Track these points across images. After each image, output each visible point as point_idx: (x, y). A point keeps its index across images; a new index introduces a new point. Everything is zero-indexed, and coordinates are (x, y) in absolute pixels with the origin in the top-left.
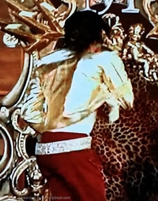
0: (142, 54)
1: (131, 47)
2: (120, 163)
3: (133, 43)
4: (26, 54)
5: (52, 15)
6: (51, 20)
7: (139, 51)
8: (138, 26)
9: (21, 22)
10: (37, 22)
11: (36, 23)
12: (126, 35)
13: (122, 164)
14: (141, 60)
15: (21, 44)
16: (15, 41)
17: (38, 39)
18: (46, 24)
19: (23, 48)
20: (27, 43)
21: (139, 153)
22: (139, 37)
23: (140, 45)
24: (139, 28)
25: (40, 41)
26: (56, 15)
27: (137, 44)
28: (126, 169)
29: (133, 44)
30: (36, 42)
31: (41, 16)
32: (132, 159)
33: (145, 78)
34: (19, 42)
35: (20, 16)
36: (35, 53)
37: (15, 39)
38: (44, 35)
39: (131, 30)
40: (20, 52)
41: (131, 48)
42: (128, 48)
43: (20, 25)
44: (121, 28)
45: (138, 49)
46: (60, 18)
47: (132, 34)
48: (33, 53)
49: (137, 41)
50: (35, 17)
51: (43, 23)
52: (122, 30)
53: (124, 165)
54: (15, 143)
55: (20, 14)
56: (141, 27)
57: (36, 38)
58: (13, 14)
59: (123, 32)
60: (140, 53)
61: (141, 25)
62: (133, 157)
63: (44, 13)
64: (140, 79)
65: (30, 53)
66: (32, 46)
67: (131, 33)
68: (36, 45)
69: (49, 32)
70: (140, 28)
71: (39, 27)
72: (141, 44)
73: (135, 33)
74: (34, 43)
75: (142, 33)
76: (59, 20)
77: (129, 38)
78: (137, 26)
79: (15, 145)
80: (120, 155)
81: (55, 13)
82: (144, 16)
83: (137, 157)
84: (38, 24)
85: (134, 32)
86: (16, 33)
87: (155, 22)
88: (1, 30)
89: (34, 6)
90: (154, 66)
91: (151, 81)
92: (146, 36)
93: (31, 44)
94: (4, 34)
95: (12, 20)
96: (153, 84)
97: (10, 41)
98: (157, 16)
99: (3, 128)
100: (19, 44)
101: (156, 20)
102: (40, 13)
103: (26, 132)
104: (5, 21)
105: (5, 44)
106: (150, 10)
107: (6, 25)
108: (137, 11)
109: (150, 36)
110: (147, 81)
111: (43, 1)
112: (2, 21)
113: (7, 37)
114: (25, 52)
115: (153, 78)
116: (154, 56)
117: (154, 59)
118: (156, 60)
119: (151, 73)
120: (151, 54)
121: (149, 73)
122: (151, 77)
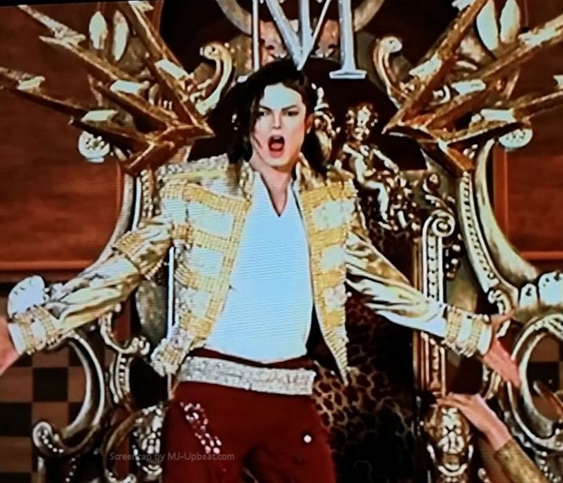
0: (374, 170)
1: (349, 155)
2: (330, 413)
3: (354, 145)
4: (127, 176)
5: (179, 87)
6: (179, 98)
7: (366, 164)
8: (365, 109)
9: (115, 104)
10: (150, 105)
11: (148, 106)
12: (338, 130)
13: (334, 415)
14: (372, 185)
15: (115, 154)
16: (102, 147)
18: (167, 109)
19: (122, 164)
20: (129, 151)
21: (369, 390)
22: (367, 132)
23: (369, 151)
24: (366, 113)
25: (155, 147)
26: (189, 88)
27: (362, 148)
28: (342, 427)
29: (353, 149)
30: (147, 148)
31: (156, 90)
32: (354, 404)
33: (381, 223)
34: (112, 149)
35: (111, 92)
36: (145, 174)
37: (102, 143)
38: (165, 133)
39: (349, 118)
40: (116, 173)
41: (351, 158)
42: (344, 157)
43: (112, 112)
44: (328, 115)
45: (365, 158)
46: (197, 94)
47: (352, 126)
48: (143, 173)
49: (363, 143)
50: (145, 93)
51: (162, 105)
52: (331, 118)
53: (338, 416)
54: (107, 375)
55: (113, 88)
56: (371, 111)
57: (149, 139)
58: (98, 89)
59: (332, 123)
60: (369, 168)
61: (371, 107)
62: (356, 399)
63: (163, 84)
65: (136, 174)
66: (139, 158)
67: (350, 125)
68: (147, 154)
69: (175, 125)
70: (369, 114)
71: (153, 115)
72: (371, 149)
73: (359, 124)
74: (144, 151)
75: (373, 124)
76: (196, 99)
77: (346, 135)
78: (361, 109)
79: (107, 380)
80: (330, 397)
81: (187, 83)
82: (377, 84)
83: (366, 398)
84: (150, 109)
85: (356, 121)
86: (105, 129)
87: (400, 98)
88: (72, 124)
89: (142, 69)
90: (400, 197)
91: (393, 230)
92: (382, 130)
93: (137, 154)
94: (81, 133)
95: (97, 102)
96: (397, 236)
97: (92, 149)
98: (403, 86)
99: (82, 341)
100: (112, 154)
101: (402, 95)
102: (156, 85)
103: (131, 350)
104: (81, 104)
105: (83, 157)
106: (389, 71)
107: (84, 113)
108: (362, 74)
109: (388, 131)
110: (386, 230)
111: (161, 58)
112: (75, 103)
113: (87, 141)
114: (124, 172)
115: (398, 223)
116: (398, 174)
117: (399, 181)
118: (403, 183)
119: (392, 213)
120: (391, 170)
121: (388, 212)
122: (392, 222)
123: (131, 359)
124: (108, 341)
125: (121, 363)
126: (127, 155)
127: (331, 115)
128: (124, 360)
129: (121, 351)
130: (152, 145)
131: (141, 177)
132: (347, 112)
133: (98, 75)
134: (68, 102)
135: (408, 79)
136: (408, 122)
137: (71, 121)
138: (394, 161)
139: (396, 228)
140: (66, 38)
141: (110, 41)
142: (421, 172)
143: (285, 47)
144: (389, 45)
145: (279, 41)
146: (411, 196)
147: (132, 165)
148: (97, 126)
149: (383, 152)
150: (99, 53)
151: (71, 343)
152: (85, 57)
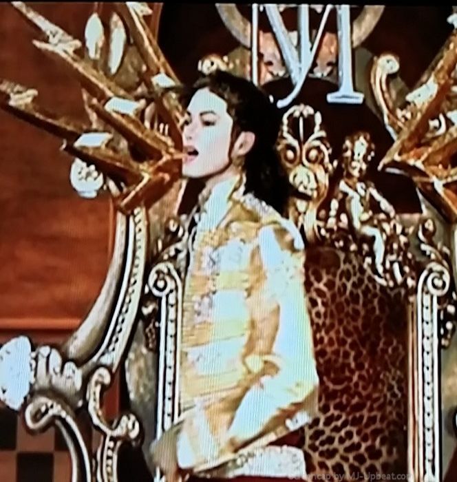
0: (370, 213)
1: (346, 194)
3: (351, 183)
4: (119, 215)
6: (175, 121)
7: (362, 205)
8: (362, 138)
9: (109, 127)
10: (145, 128)
11: (143, 130)
12: (335, 163)
14: (368, 231)
15: (108, 188)
16: (95, 179)
17: (146, 172)
18: (163, 134)
19: (115, 199)
20: (122, 184)
22: (364, 167)
23: (365, 191)
24: (362, 144)
25: (150, 180)
27: (360, 186)
29: (350, 187)
30: (141, 181)
31: (153, 110)
33: (376, 277)
34: (105, 182)
35: (106, 112)
36: (138, 213)
37: (95, 174)
38: (160, 163)
39: (346, 150)
40: (108, 210)
41: (348, 198)
42: (340, 196)
43: (106, 137)
44: (325, 145)
45: (362, 198)
47: (349, 160)
48: (136, 211)
49: (360, 180)
50: (141, 114)
51: (158, 129)
52: (328, 149)
54: (94, 463)
55: (109, 107)
56: (368, 142)
57: (143, 170)
58: (92, 107)
59: (329, 155)
60: (366, 211)
61: (368, 137)
63: (160, 104)
64: (366, 281)
65: (129, 212)
66: (133, 194)
67: (347, 158)
68: (141, 189)
69: (171, 154)
70: (366, 145)
71: (149, 141)
72: (367, 187)
73: (356, 157)
74: (137, 184)
75: (369, 158)
77: (342, 170)
78: (358, 138)
79: (94, 469)
82: (374, 110)
84: (146, 133)
85: (353, 154)
86: (98, 157)
87: (397, 128)
88: (66, 149)
89: (139, 84)
90: (395, 246)
91: (388, 286)
92: (378, 165)
93: (131, 188)
94: (73, 161)
95: (91, 124)
96: (392, 294)
97: (85, 180)
98: (399, 113)
99: (70, 420)
100: (105, 188)
101: (398, 124)
102: (152, 105)
103: (119, 432)
104: (75, 126)
105: (75, 190)
106: (387, 95)
107: (78, 136)
108: (358, 98)
109: (385, 166)
110: (382, 286)
111: (158, 72)
112: (68, 124)
113: (79, 170)
114: (117, 209)
115: (393, 278)
116: (394, 218)
117: (395, 226)
118: (399, 229)
119: (388, 265)
120: (387, 214)
121: (384, 264)
122: (388, 276)
123: (119, 444)
124: (96, 421)
125: (109, 448)
126: (120, 189)
127: (328, 145)
128: (112, 444)
129: (109, 433)
130: (147, 177)
131: (135, 216)
132: (344, 142)
133: (93, 90)
134: (60, 123)
135: (405, 105)
136: (404, 157)
137: (64, 146)
138: (390, 201)
139: (391, 284)
140: (60, 44)
141: (106, 49)
142: (416, 216)
143: (283, 63)
144: (387, 64)
145: (278, 56)
146: (407, 245)
147: (126, 201)
148: (91, 153)
149: (379, 191)
150: (95, 64)
151: (58, 423)
152: (80, 67)
